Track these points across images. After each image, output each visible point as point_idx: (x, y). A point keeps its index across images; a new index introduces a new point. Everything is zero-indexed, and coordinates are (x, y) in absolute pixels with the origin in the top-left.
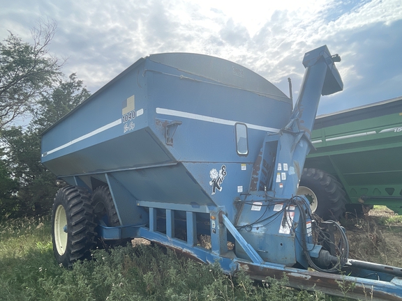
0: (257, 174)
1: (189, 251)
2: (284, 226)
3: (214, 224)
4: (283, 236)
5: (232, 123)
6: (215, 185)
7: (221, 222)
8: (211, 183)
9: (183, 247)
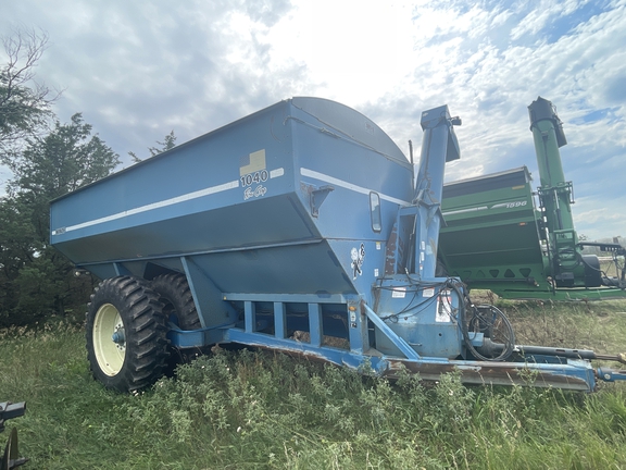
0: (393, 255)
1: (313, 353)
2: (440, 313)
3: (353, 317)
4: (441, 325)
5: (367, 192)
6: (356, 268)
7: (364, 313)
8: (353, 266)
9: (305, 348)
